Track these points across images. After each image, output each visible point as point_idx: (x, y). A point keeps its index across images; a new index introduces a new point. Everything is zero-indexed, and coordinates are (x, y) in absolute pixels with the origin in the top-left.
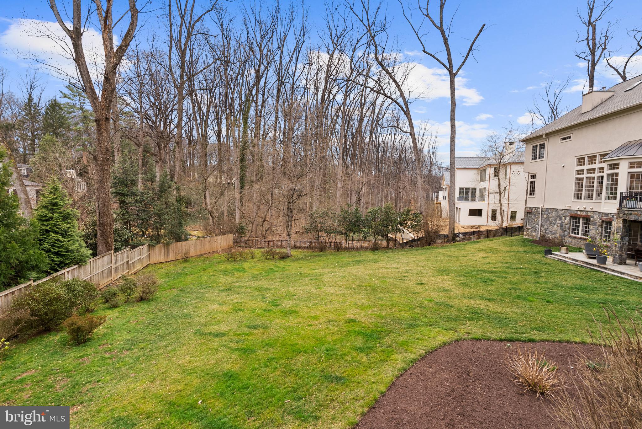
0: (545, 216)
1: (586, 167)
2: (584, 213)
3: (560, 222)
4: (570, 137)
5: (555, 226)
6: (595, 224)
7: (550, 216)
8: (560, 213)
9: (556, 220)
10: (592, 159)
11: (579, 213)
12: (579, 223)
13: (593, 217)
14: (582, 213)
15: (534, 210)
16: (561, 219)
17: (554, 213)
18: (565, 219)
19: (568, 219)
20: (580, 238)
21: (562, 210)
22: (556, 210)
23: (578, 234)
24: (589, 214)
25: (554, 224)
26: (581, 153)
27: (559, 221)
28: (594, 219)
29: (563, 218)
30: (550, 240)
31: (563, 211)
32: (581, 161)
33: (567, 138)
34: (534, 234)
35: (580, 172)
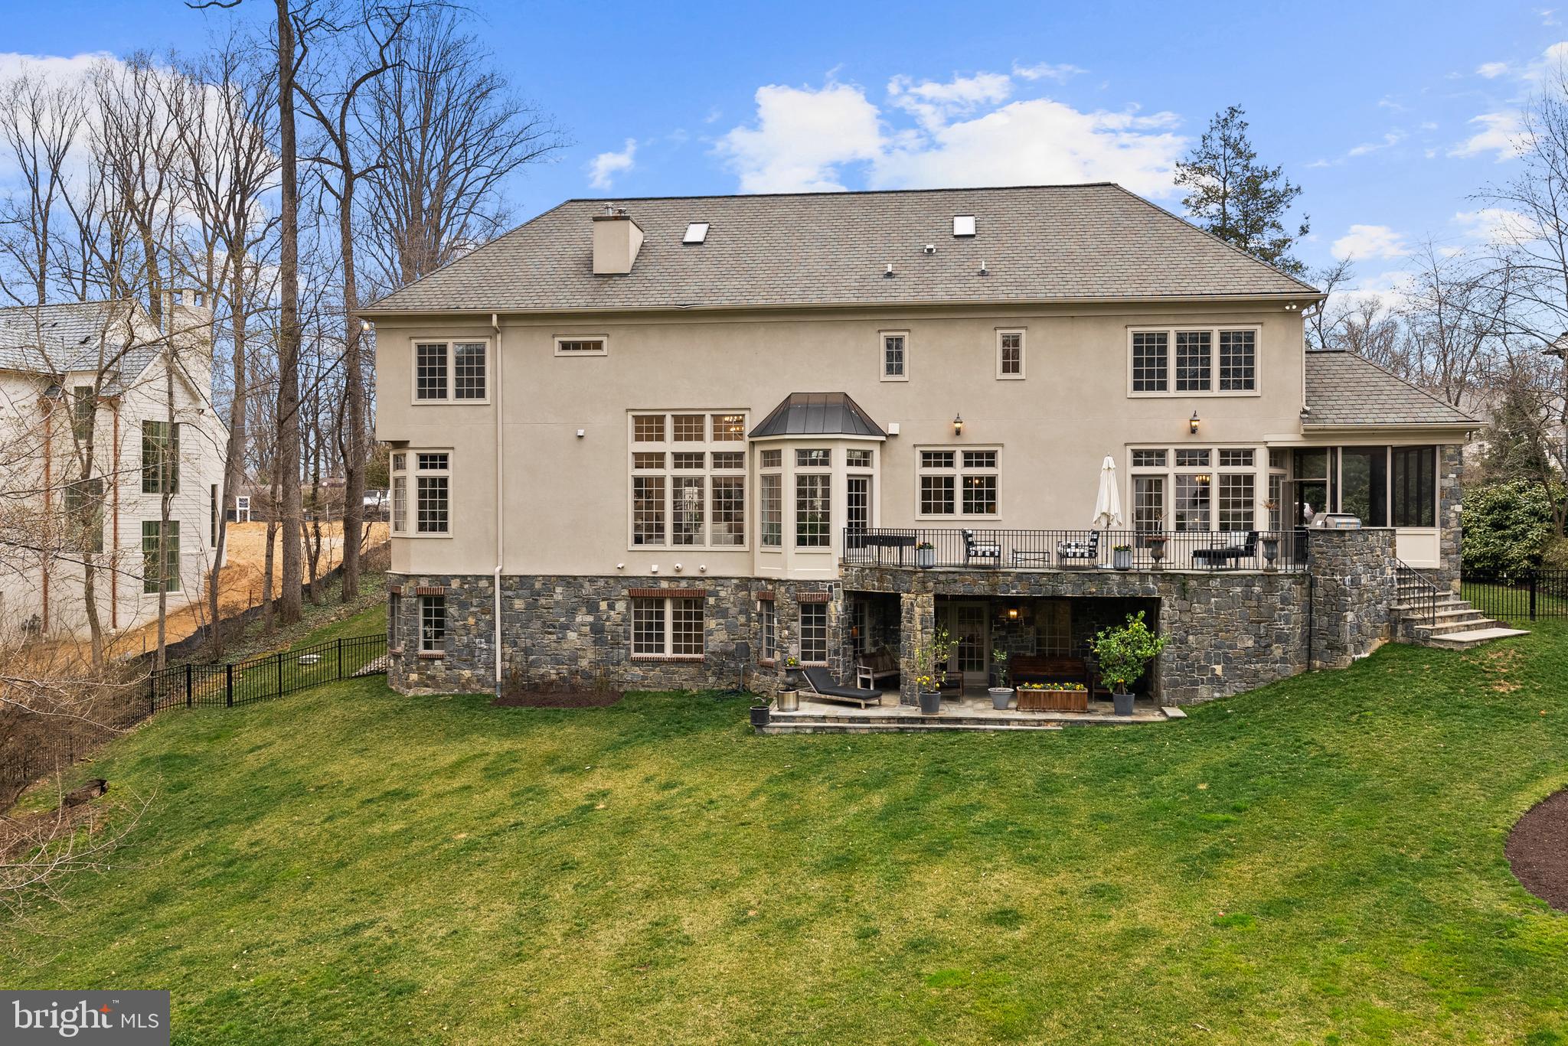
0: (519, 604)
1: (669, 446)
2: (684, 584)
3: (590, 619)
4: (598, 345)
5: (572, 635)
6: (721, 612)
7: (543, 601)
8: (588, 589)
9: (572, 612)
10: (689, 425)
11: (664, 585)
12: (661, 615)
13: (715, 594)
14: (673, 585)
15: (455, 584)
16: (592, 608)
17: (559, 590)
18: (611, 607)
19: (621, 606)
20: (672, 662)
21: (592, 579)
22: (570, 581)
23: (661, 649)
24: (699, 585)
25: (565, 627)
26: (650, 403)
27: (583, 618)
28: (719, 599)
29: (603, 605)
30: (551, 683)
31: (601, 583)
32: (648, 426)
33: (586, 346)
34: (467, 673)
35: (641, 460)
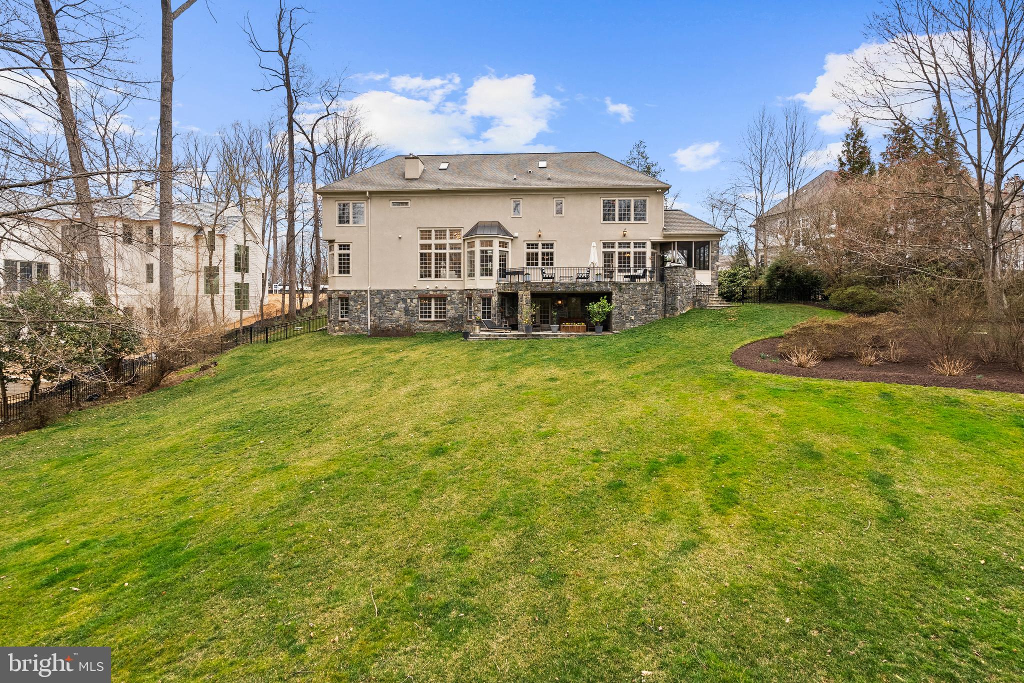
0: (377, 301)
1: (433, 241)
2: (439, 292)
3: (404, 306)
4: (407, 204)
5: (397, 312)
6: (453, 303)
7: (386, 299)
8: (403, 295)
9: (397, 303)
10: (441, 234)
11: (431, 293)
12: (430, 304)
13: (450, 296)
14: (435, 293)
15: (353, 293)
16: (404, 302)
17: (392, 295)
18: (412, 301)
19: (415, 301)
20: (434, 321)
21: (404, 291)
22: (396, 292)
23: (430, 317)
24: (444, 293)
25: (394, 309)
26: (426, 225)
27: (401, 305)
28: (452, 298)
29: (409, 301)
30: (389, 330)
31: (408, 292)
32: (426, 234)
33: (402, 204)
34: (357, 327)
35: (423, 246)
